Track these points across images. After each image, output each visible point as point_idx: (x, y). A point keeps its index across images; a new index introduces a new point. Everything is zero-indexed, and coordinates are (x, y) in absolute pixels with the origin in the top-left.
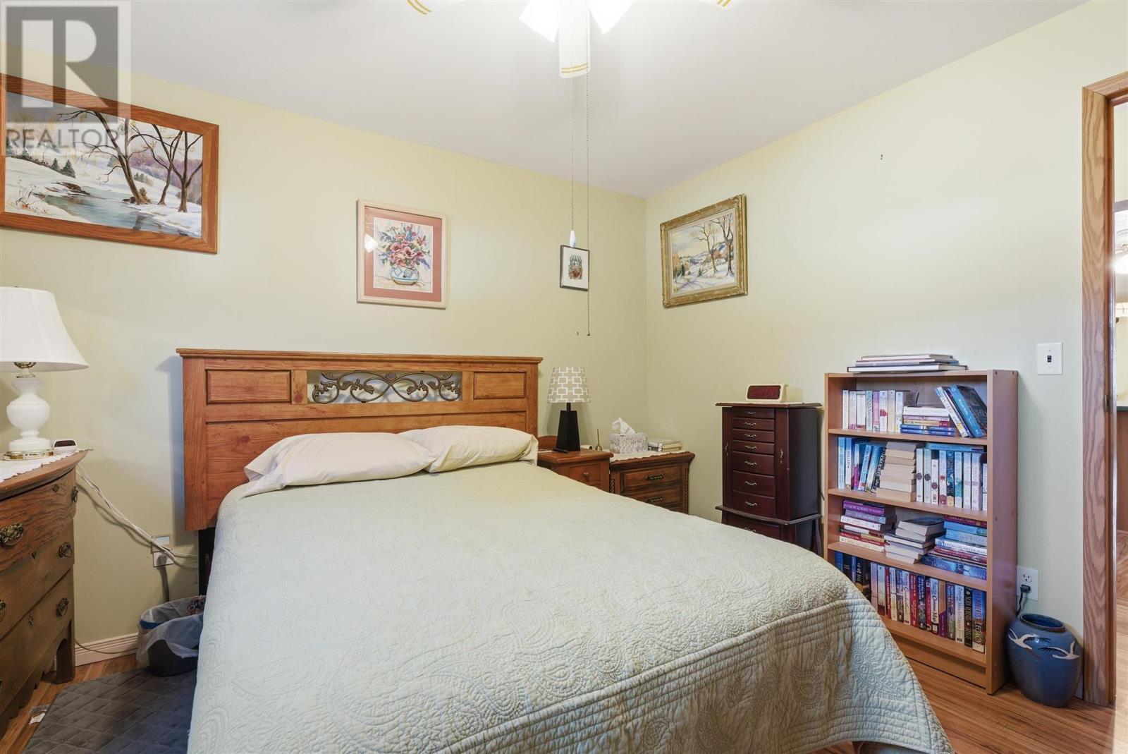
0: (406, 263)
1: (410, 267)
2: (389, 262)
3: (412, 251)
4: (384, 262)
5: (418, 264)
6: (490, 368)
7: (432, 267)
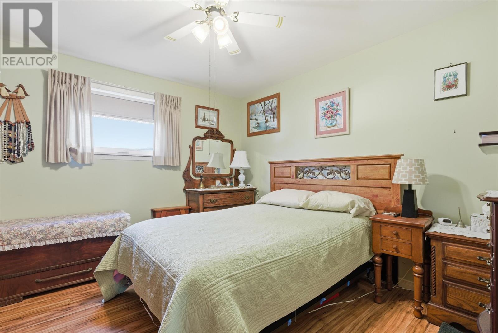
0: (331, 117)
1: (333, 119)
2: (325, 119)
3: (334, 111)
4: (323, 120)
5: (336, 116)
6: (365, 162)
7: (342, 115)
